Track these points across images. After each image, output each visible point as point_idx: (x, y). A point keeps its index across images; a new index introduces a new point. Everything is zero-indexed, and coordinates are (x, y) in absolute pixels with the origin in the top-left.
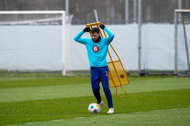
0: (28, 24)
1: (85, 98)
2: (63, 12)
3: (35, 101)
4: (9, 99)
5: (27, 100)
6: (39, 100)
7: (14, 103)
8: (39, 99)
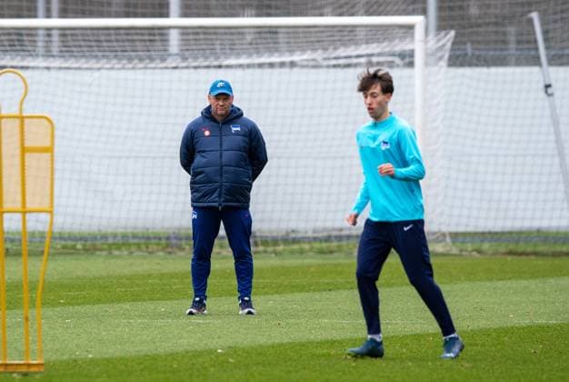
0: (293, 64)
1: (494, 334)
2: (417, 20)
3: (312, 343)
4: (219, 337)
5: (285, 341)
6: (327, 342)
7: (235, 352)
8: (330, 338)
